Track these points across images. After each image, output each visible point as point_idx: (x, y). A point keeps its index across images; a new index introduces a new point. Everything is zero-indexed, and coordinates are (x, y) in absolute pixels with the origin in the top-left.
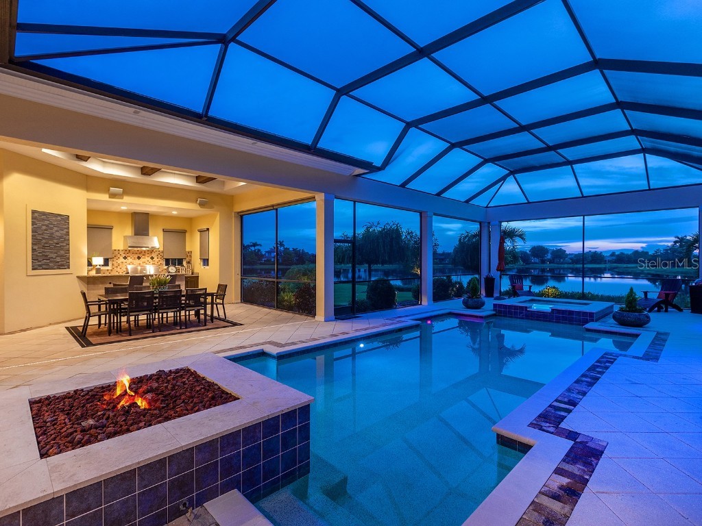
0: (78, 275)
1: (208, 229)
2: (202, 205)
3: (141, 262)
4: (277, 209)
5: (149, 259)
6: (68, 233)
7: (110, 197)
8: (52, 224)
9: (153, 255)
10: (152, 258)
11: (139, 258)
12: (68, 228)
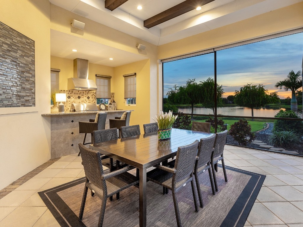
0: (43, 113)
1: (135, 74)
2: (140, 50)
3: (81, 101)
4: (215, 52)
5: (86, 98)
6: (33, 63)
7: (72, 32)
8: (16, 46)
9: (90, 95)
10: (88, 98)
11: (79, 97)
12: (33, 56)
